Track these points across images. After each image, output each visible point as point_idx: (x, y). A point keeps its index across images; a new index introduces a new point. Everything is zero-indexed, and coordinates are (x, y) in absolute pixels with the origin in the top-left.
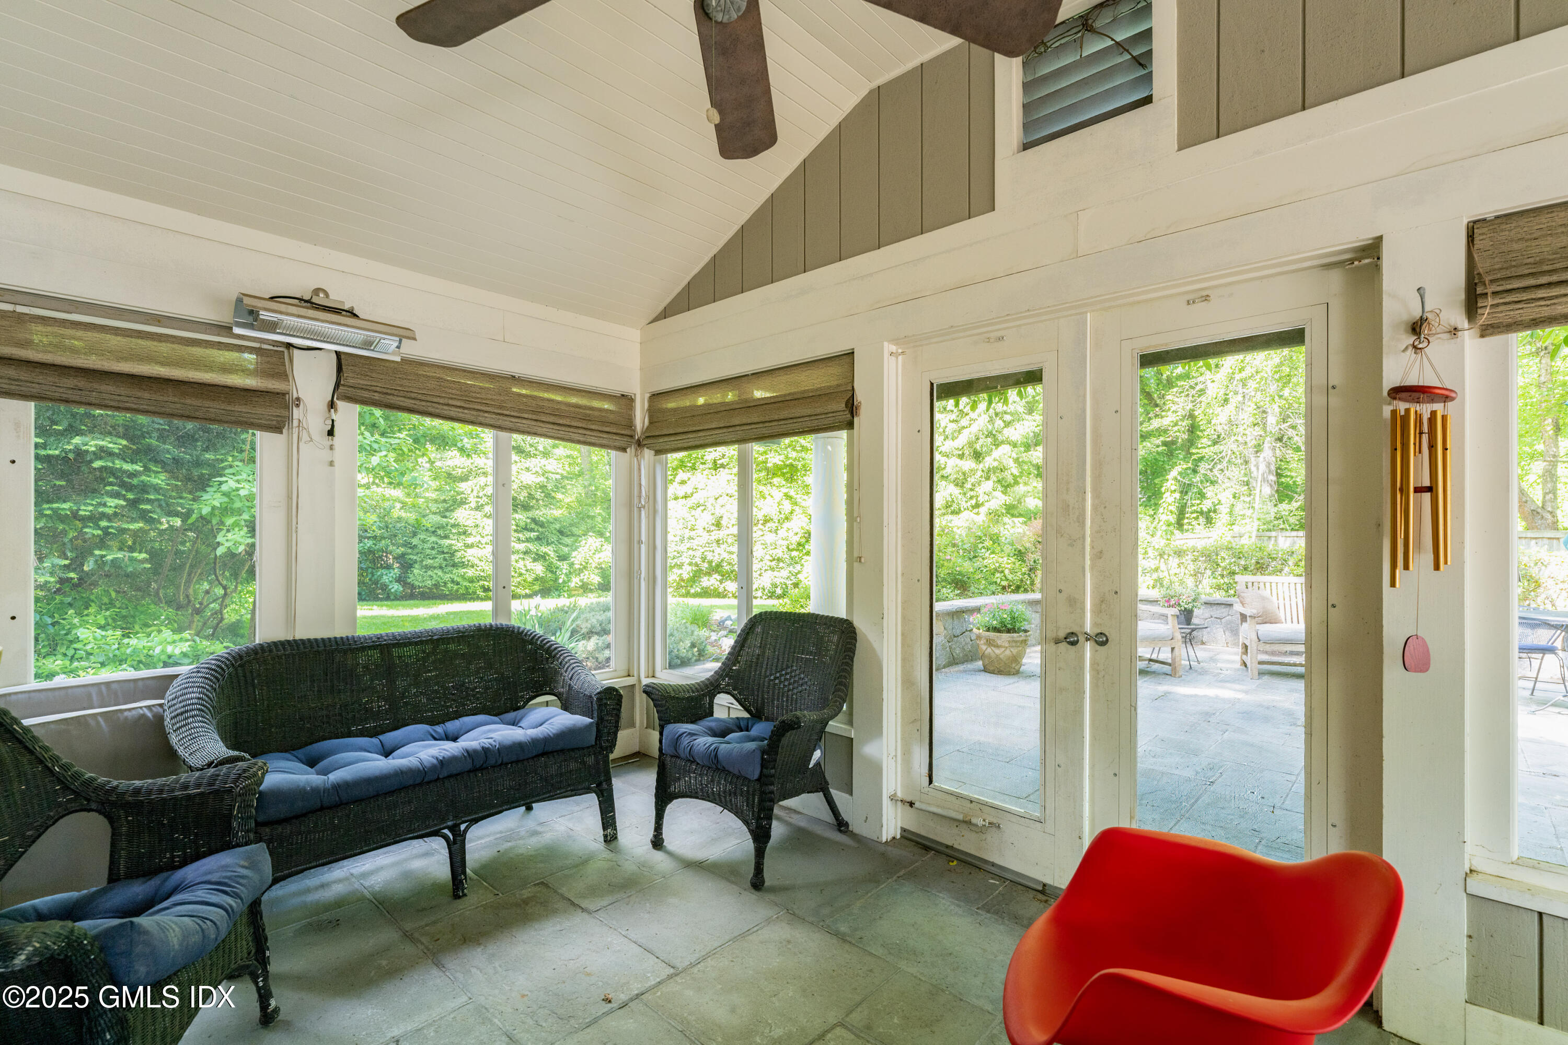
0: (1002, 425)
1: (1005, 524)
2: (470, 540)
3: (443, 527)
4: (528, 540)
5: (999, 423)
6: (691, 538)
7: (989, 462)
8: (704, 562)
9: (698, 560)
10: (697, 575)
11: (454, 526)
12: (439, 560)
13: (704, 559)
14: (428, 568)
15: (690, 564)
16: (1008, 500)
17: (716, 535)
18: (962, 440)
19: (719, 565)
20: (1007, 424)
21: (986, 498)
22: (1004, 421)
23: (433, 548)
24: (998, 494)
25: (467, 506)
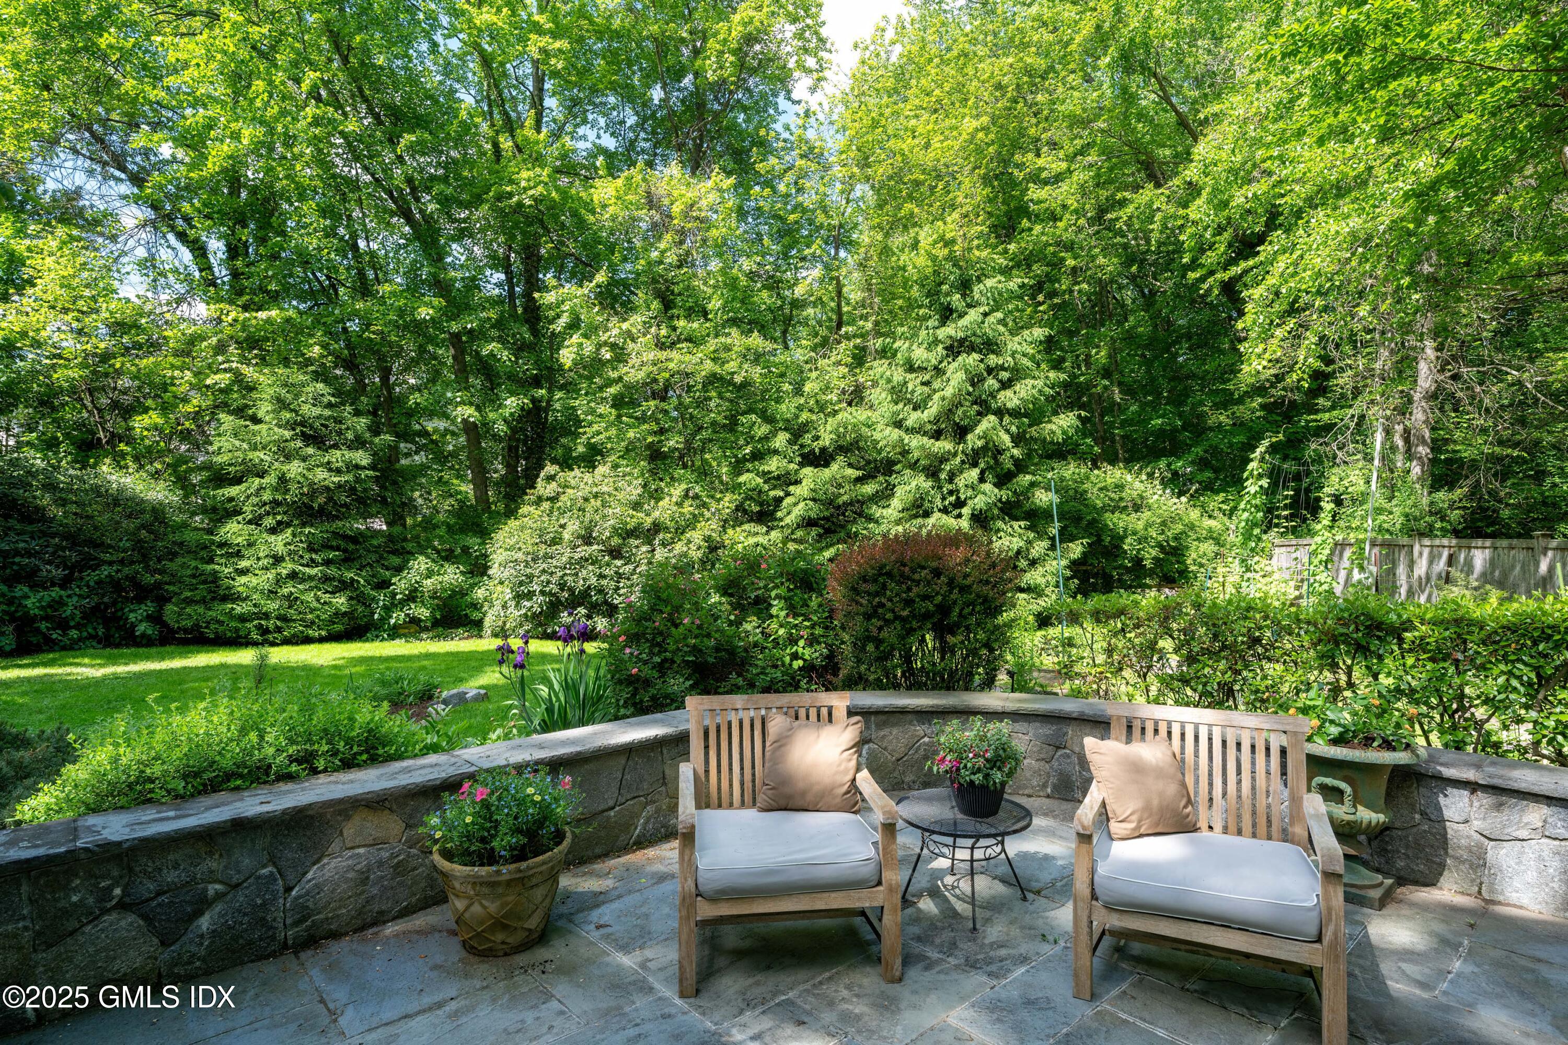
0: (997, 385)
1: (998, 530)
2: (244, 564)
3: (206, 547)
4: (328, 563)
5: (991, 383)
6: (546, 556)
7: (973, 440)
8: (562, 590)
9: (555, 589)
10: (554, 607)
11: (222, 545)
12: (202, 589)
13: (562, 586)
14: (189, 601)
15: (542, 593)
16: (1005, 494)
17: (584, 551)
18: (933, 409)
19: (586, 593)
20: (1006, 385)
21: (970, 493)
22: (1000, 381)
23: (194, 576)
24: (987, 487)
25: (240, 518)
